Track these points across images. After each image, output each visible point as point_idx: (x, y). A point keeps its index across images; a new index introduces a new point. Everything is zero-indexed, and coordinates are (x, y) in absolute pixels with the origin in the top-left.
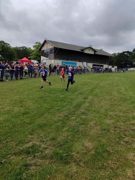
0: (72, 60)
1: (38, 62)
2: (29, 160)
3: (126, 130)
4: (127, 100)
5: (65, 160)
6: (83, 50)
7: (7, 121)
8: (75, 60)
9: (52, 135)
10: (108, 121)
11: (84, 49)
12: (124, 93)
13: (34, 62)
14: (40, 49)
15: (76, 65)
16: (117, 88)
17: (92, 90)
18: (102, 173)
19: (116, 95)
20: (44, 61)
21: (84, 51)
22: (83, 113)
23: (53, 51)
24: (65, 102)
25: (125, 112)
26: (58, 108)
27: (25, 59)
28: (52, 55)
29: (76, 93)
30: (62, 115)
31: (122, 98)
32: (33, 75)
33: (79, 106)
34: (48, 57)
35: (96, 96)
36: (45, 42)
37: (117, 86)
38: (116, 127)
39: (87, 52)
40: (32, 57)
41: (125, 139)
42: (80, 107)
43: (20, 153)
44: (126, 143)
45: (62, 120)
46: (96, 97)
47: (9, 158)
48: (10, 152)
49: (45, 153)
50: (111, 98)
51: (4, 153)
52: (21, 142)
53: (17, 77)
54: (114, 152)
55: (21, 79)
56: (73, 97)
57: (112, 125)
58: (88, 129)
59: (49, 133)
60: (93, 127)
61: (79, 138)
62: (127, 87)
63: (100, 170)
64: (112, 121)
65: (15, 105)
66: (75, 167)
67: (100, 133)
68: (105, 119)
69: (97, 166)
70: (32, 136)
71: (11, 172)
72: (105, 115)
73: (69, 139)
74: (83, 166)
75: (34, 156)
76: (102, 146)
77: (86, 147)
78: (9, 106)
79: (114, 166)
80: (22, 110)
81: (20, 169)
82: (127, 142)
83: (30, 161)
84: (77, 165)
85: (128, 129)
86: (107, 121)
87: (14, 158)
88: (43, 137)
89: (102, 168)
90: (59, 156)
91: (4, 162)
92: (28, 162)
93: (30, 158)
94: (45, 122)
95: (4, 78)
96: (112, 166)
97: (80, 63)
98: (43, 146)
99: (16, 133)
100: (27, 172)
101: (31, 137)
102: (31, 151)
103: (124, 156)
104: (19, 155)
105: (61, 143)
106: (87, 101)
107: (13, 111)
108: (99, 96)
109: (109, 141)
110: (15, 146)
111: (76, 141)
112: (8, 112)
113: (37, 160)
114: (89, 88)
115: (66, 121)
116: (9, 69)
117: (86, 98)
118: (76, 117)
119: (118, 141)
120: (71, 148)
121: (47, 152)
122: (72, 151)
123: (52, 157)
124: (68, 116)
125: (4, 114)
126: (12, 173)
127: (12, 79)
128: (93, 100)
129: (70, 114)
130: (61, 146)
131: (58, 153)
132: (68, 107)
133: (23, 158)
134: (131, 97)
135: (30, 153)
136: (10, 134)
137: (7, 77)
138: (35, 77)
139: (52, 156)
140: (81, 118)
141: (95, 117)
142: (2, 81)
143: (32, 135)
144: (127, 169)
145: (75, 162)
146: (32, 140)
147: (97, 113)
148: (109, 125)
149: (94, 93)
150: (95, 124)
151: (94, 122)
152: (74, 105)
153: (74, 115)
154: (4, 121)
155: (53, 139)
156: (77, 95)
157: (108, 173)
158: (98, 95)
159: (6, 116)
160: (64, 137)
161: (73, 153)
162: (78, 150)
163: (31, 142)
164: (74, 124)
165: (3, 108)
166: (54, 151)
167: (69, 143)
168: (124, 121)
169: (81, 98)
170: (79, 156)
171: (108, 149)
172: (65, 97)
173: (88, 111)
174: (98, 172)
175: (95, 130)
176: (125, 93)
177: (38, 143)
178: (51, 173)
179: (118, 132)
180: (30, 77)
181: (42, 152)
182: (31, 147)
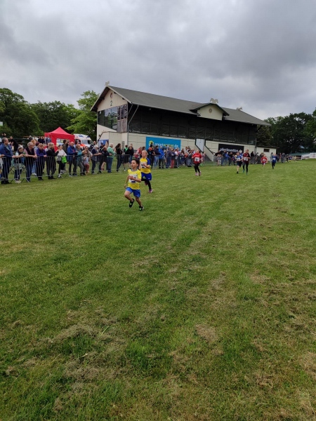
0: (170, 134)
1: (89, 139)
2: (69, 367)
3: (296, 300)
4: (298, 228)
5: (152, 367)
6: (195, 111)
7: (18, 276)
8: (178, 133)
9: (124, 310)
10: (255, 279)
11: (199, 109)
12: (292, 213)
13: (81, 139)
14: (95, 109)
15: (179, 147)
16: (276, 199)
17: (217, 206)
18: (239, 399)
19: (274, 216)
20: (105, 137)
21: (199, 112)
22: (196, 260)
23: (126, 113)
24: (153, 232)
25: (294, 257)
26: (136, 247)
27: (59, 131)
28: (124, 123)
29: (179, 213)
30: (146, 263)
31: (287, 223)
32: (78, 169)
33: (186, 241)
34: (114, 127)
35: (227, 219)
36: (107, 90)
37: (275, 196)
38: (272, 292)
39: (204, 114)
40: (75, 127)
41: (293, 321)
42: (188, 245)
43: (48, 351)
44: (297, 330)
45: (145, 275)
46: (225, 221)
47: (22, 362)
48: (24, 350)
49: (107, 353)
50: (261, 225)
51: (11, 351)
52: (49, 327)
53: (40, 173)
54: (269, 350)
55: (51, 178)
56: (171, 221)
57: (264, 288)
58: (206, 297)
59: (115, 305)
60: (220, 291)
61: (186, 317)
62: (299, 199)
63: (236, 392)
64: (264, 278)
65: (36, 240)
66: (176, 385)
67: (235, 304)
68: (246, 272)
69: (229, 383)
70: (76, 312)
71: (26, 395)
72: (247, 263)
73: (163, 320)
74: (196, 382)
75: (82, 359)
76: (240, 336)
77: (203, 339)
78: (23, 243)
79: (268, 382)
80: (53, 251)
81: (49, 388)
82: (299, 327)
83: (73, 370)
84: (181, 379)
85: (302, 296)
86: (252, 278)
87: (34, 362)
88: (103, 314)
89: (240, 386)
90: (139, 358)
91: (11, 372)
92: (68, 373)
93: (71, 363)
94: (105, 279)
95: (11, 176)
96: (262, 384)
97: (190, 140)
98: (102, 335)
99: (39, 306)
100: (65, 396)
101: (73, 314)
102: (74, 348)
103: (292, 360)
104: (45, 357)
105: (145, 329)
106: (204, 230)
107: (31, 253)
108: (234, 219)
109: (255, 325)
110: (36, 335)
111: (179, 325)
112: (21, 256)
113: (88, 367)
114: (211, 201)
115: (155, 277)
116: (21, 155)
117: (202, 224)
118: (179, 267)
119: (277, 325)
120: (166, 340)
121: (111, 349)
122: (169, 348)
123: (122, 362)
124: (160, 266)
125: (12, 261)
126: (30, 398)
127: (29, 179)
128: (218, 228)
129: (165, 261)
130: (144, 335)
131: (136, 352)
132: (160, 244)
133: (55, 363)
134: (310, 221)
135: (71, 352)
136: (25, 308)
137: (17, 173)
138: (83, 174)
139: (122, 359)
140: (190, 270)
141: (223, 268)
142: (5, 182)
143: (76, 309)
144: (298, 390)
145: (176, 372)
146: (75, 321)
147: (229, 258)
148: (256, 287)
149: (220, 211)
150: (225, 285)
151: (220, 280)
152: (175, 239)
153: (174, 262)
154: (11, 276)
155: (126, 319)
156: (182, 216)
157: (255, 398)
158: (232, 217)
159: (16, 265)
160: (151, 314)
161: (173, 353)
162: (183, 344)
163: (75, 327)
164: (174, 283)
165: (9, 247)
166: (128, 347)
167: (162, 330)
168: (291, 277)
169: (191, 223)
170: (186, 358)
171: (254, 342)
172: (154, 222)
173: (208, 253)
174: (230, 398)
175: (225, 298)
176: (295, 213)
177: (89, 329)
178: (120, 399)
179: (278, 303)
180: (72, 173)
181: (98, 349)
182: (74, 338)
